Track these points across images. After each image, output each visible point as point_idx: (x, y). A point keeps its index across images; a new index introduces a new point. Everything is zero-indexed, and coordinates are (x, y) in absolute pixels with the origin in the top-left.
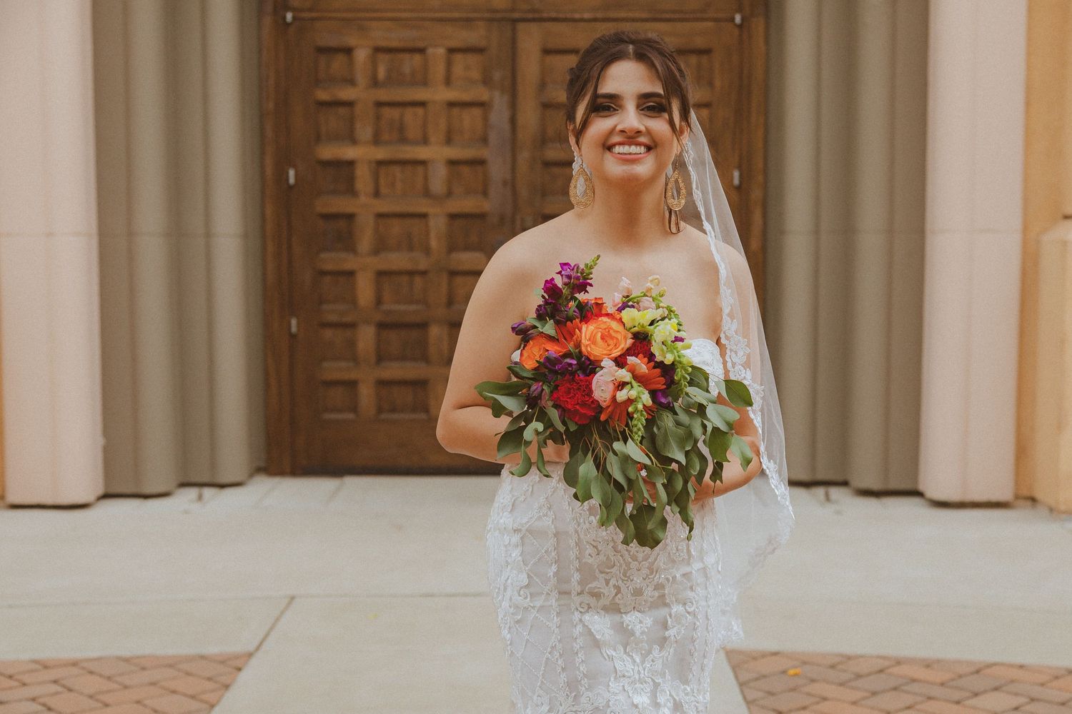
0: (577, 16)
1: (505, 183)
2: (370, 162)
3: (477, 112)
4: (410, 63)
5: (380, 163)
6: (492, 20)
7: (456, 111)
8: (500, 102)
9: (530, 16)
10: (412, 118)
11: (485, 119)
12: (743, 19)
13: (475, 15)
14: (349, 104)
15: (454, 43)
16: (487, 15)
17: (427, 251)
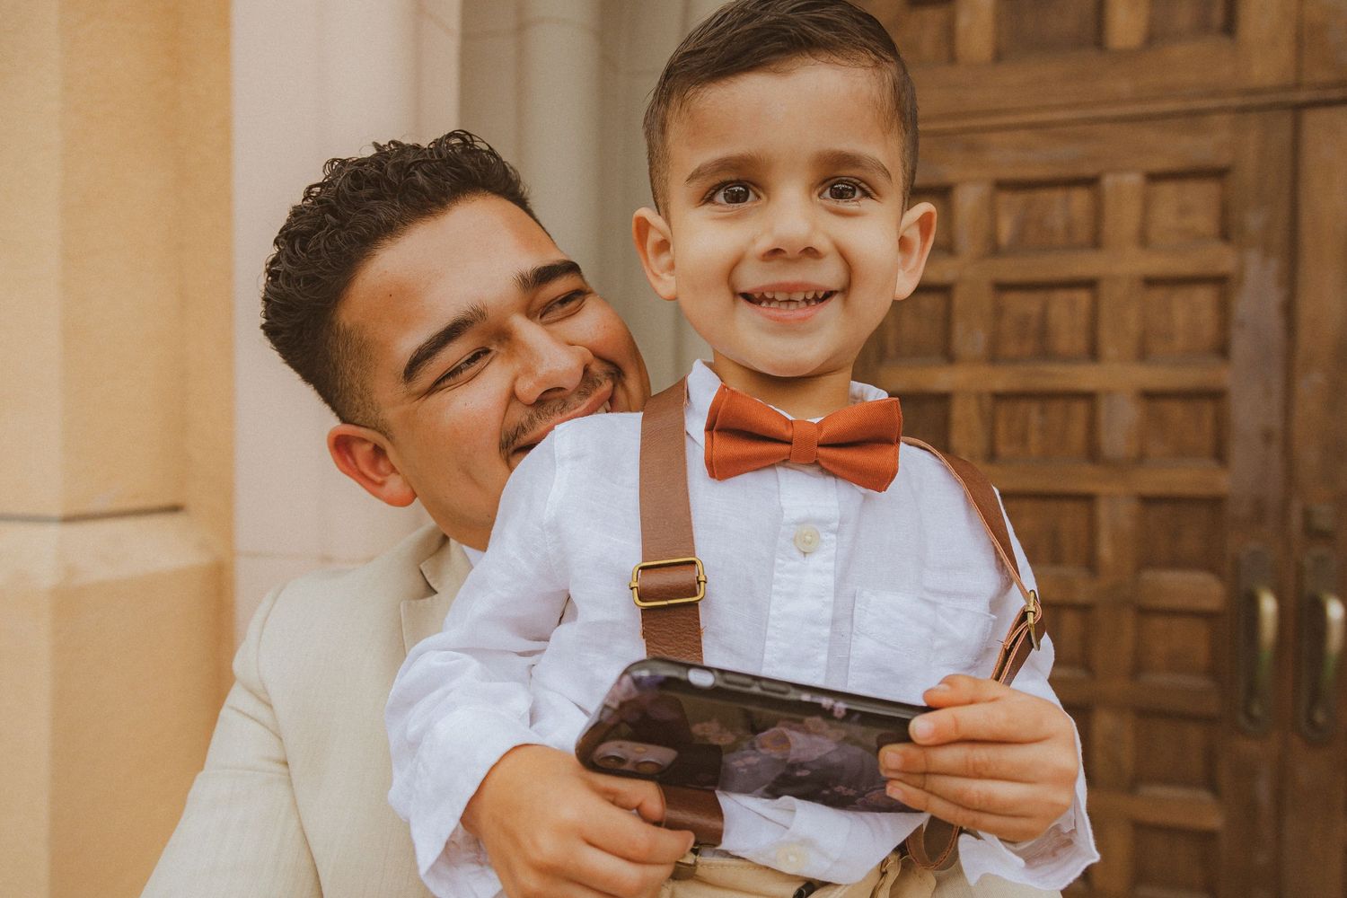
1: (1267, 437)
2: (979, 396)
3: (1204, 297)
5: (999, 397)
6: (1244, 110)
7: (1158, 295)
8: (1262, 274)
9: (1336, 94)
10: (1066, 312)
11: (1224, 309)
13: (1210, 103)
15: (1159, 164)
16: (1236, 101)
17: (1091, 564)
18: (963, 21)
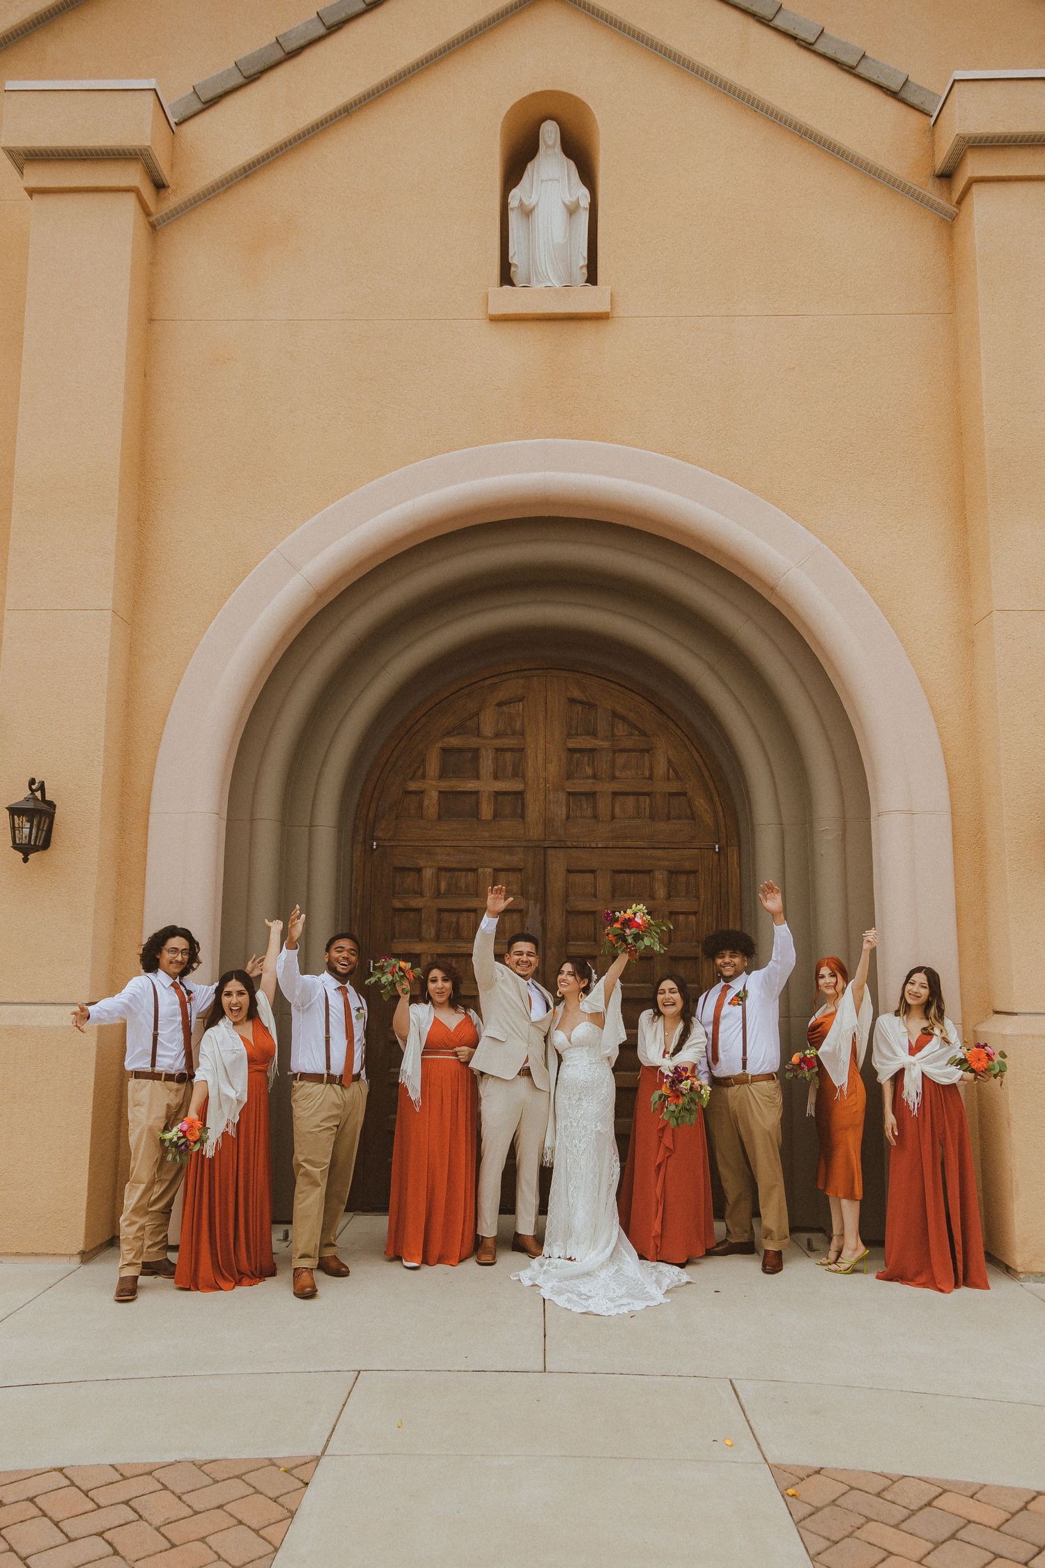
0: (593, 845)
3: (515, 917)
4: (465, 880)
6: (528, 847)
8: (534, 910)
9: (556, 845)
10: (465, 921)
11: (522, 922)
12: (719, 848)
13: (516, 844)
14: (418, 910)
15: (499, 865)
16: (524, 844)
18: (426, 803)
